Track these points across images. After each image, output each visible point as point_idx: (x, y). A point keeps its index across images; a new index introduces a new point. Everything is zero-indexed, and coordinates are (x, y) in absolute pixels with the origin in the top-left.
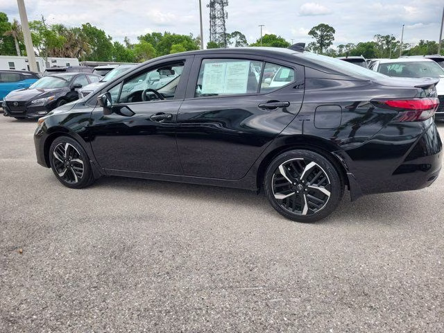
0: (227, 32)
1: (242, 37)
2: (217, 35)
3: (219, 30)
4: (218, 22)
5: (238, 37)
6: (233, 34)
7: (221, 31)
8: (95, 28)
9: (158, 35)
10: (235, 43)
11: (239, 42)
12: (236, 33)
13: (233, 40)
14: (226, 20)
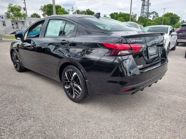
0: (149, 12)
1: (157, 14)
2: (144, 13)
3: (145, 11)
4: (146, 7)
5: (155, 14)
6: (152, 13)
7: (146, 11)
8: (91, 11)
9: (117, 13)
10: (152, 17)
11: (155, 16)
12: (153, 12)
13: (152, 15)
14: (149, 6)
